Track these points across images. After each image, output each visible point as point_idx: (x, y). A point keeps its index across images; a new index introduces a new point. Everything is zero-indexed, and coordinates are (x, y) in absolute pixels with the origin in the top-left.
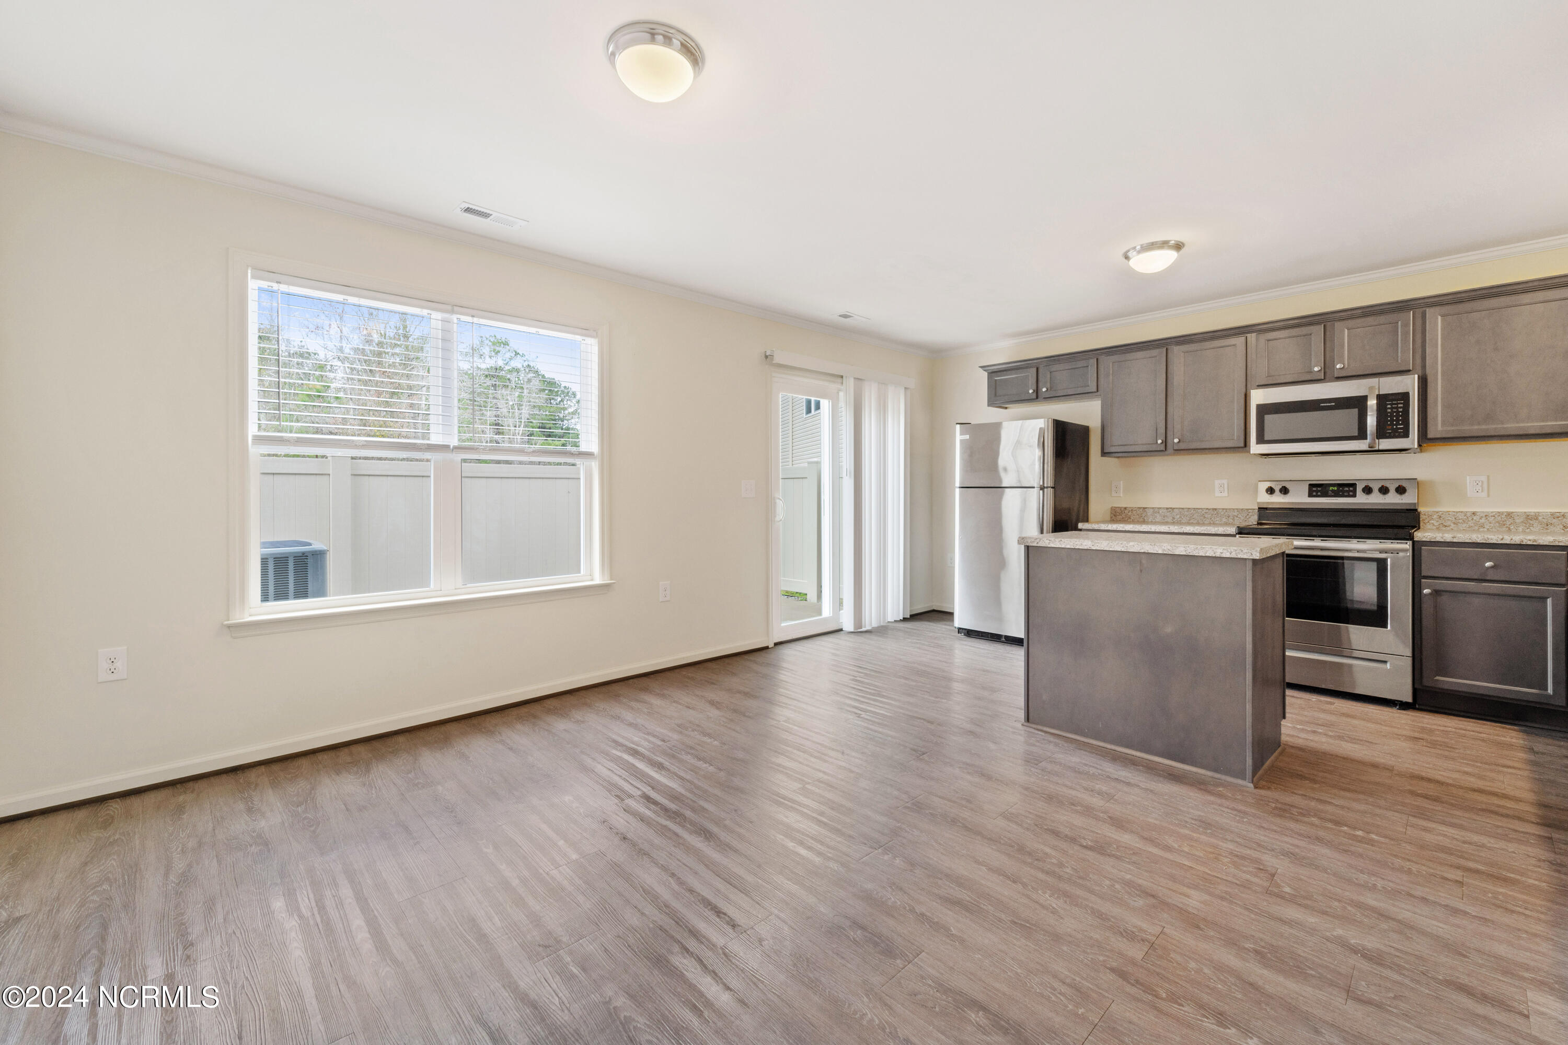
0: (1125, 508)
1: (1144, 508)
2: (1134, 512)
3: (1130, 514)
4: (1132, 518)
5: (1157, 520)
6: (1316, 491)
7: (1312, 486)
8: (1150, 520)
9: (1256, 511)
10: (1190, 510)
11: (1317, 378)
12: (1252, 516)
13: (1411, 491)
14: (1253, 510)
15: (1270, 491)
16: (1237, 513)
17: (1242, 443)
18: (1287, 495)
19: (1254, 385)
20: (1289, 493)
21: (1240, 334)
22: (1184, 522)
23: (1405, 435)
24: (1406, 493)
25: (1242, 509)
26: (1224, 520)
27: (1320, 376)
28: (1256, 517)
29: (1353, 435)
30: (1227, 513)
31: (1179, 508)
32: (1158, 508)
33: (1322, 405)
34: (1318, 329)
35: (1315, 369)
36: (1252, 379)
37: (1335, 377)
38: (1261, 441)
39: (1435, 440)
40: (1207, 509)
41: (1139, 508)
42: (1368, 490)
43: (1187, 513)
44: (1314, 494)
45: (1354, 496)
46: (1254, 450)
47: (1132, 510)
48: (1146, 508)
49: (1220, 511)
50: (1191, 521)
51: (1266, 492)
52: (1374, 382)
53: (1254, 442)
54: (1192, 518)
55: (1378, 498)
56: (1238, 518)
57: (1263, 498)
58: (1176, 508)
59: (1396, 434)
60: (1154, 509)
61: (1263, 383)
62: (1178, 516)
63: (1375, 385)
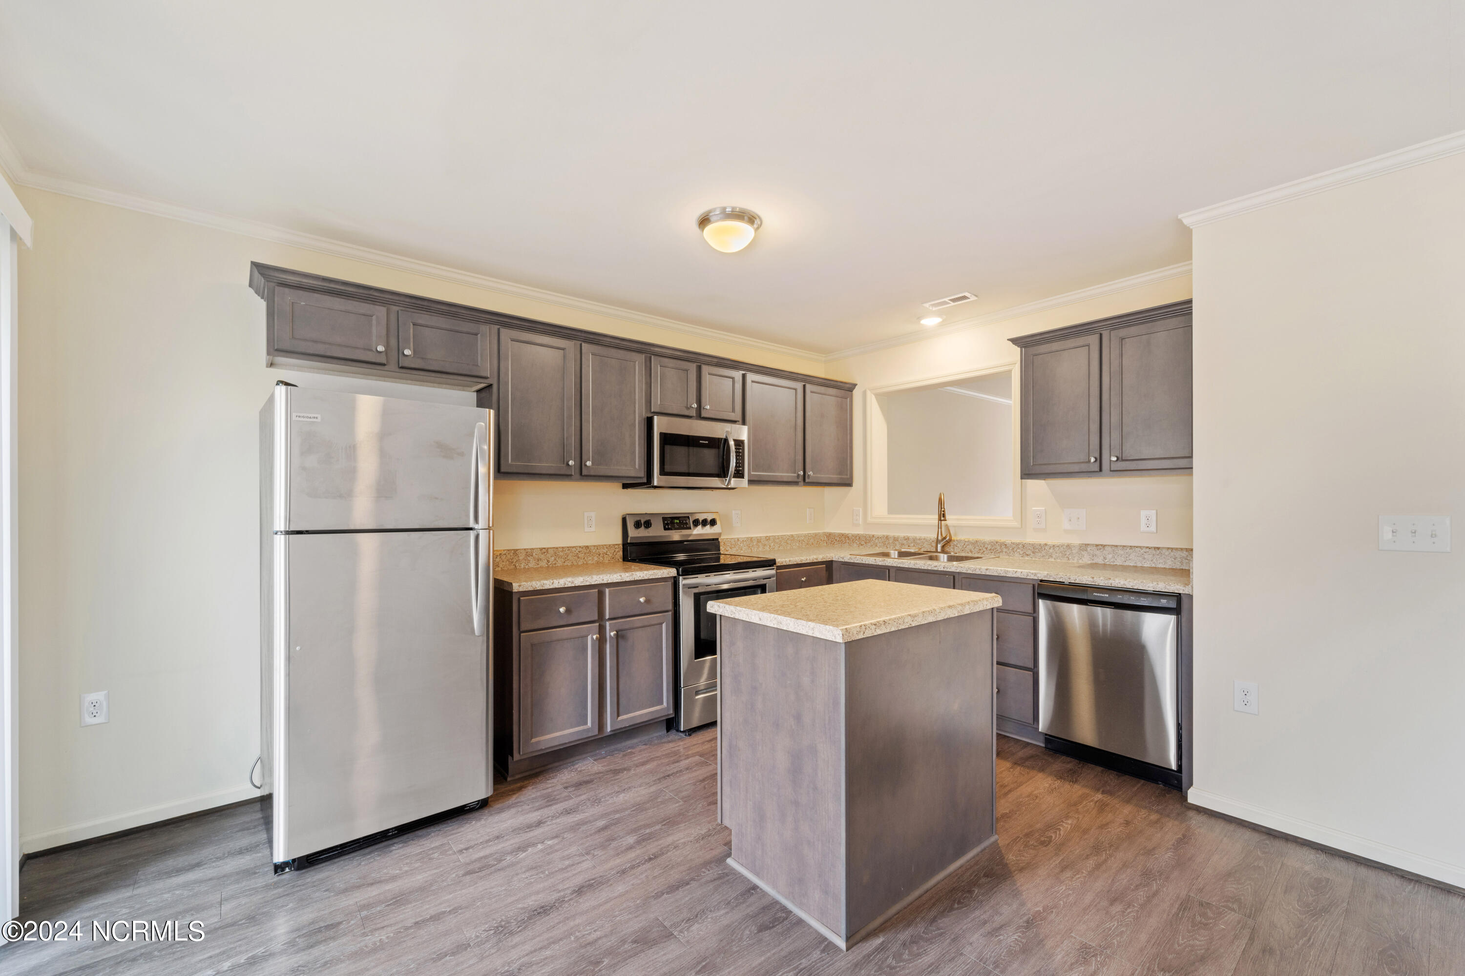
5: (531, 565)
6: (667, 524)
7: (664, 519)
8: (523, 566)
9: (621, 546)
10: (564, 549)
11: (691, 414)
12: (618, 552)
13: (718, 522)
14: (619, 545)
15: (638, 525)
16: (607, 550)
17: (642, 473)
18: (649, 529)
19: (651, 410)
20: (651, 526)
21: (640, 351)
22: (559, 565)
23: (742, 476)
24: (716, 524)
25: (610, 545)
26: (596, 559)
27: (693, 413)
28: (621, 553)
29: (716, 473)
30: (598, 550)
31: (554, 548)
32: (531, 549)
33: (701, 442)
34: (693, 367)
35: (693, 406)
36: (649, 404)
37: (702, 416)
38: (663, 472)
39: (751, 482)
40: (580, 547)
41: (508, 550)
42: (696, 523)
43: (561, 554)
44: (667, 527)
45: (690, 528)
46: (658, 481)
47: (500, 554)
48: (517, 550)
49: (592, 548)
50: (566, 564)
51: (634, 525)
52: (728, 427)
53: (657, 473)
54: (567, 559)
55: (702, 529)
56: (607, 556)
57: (633, 533)
58: (551, 548)
59: (739, 474)
60: (527, 551)
61: (657, 410)
62: (553, 558)
63: (729, 430)
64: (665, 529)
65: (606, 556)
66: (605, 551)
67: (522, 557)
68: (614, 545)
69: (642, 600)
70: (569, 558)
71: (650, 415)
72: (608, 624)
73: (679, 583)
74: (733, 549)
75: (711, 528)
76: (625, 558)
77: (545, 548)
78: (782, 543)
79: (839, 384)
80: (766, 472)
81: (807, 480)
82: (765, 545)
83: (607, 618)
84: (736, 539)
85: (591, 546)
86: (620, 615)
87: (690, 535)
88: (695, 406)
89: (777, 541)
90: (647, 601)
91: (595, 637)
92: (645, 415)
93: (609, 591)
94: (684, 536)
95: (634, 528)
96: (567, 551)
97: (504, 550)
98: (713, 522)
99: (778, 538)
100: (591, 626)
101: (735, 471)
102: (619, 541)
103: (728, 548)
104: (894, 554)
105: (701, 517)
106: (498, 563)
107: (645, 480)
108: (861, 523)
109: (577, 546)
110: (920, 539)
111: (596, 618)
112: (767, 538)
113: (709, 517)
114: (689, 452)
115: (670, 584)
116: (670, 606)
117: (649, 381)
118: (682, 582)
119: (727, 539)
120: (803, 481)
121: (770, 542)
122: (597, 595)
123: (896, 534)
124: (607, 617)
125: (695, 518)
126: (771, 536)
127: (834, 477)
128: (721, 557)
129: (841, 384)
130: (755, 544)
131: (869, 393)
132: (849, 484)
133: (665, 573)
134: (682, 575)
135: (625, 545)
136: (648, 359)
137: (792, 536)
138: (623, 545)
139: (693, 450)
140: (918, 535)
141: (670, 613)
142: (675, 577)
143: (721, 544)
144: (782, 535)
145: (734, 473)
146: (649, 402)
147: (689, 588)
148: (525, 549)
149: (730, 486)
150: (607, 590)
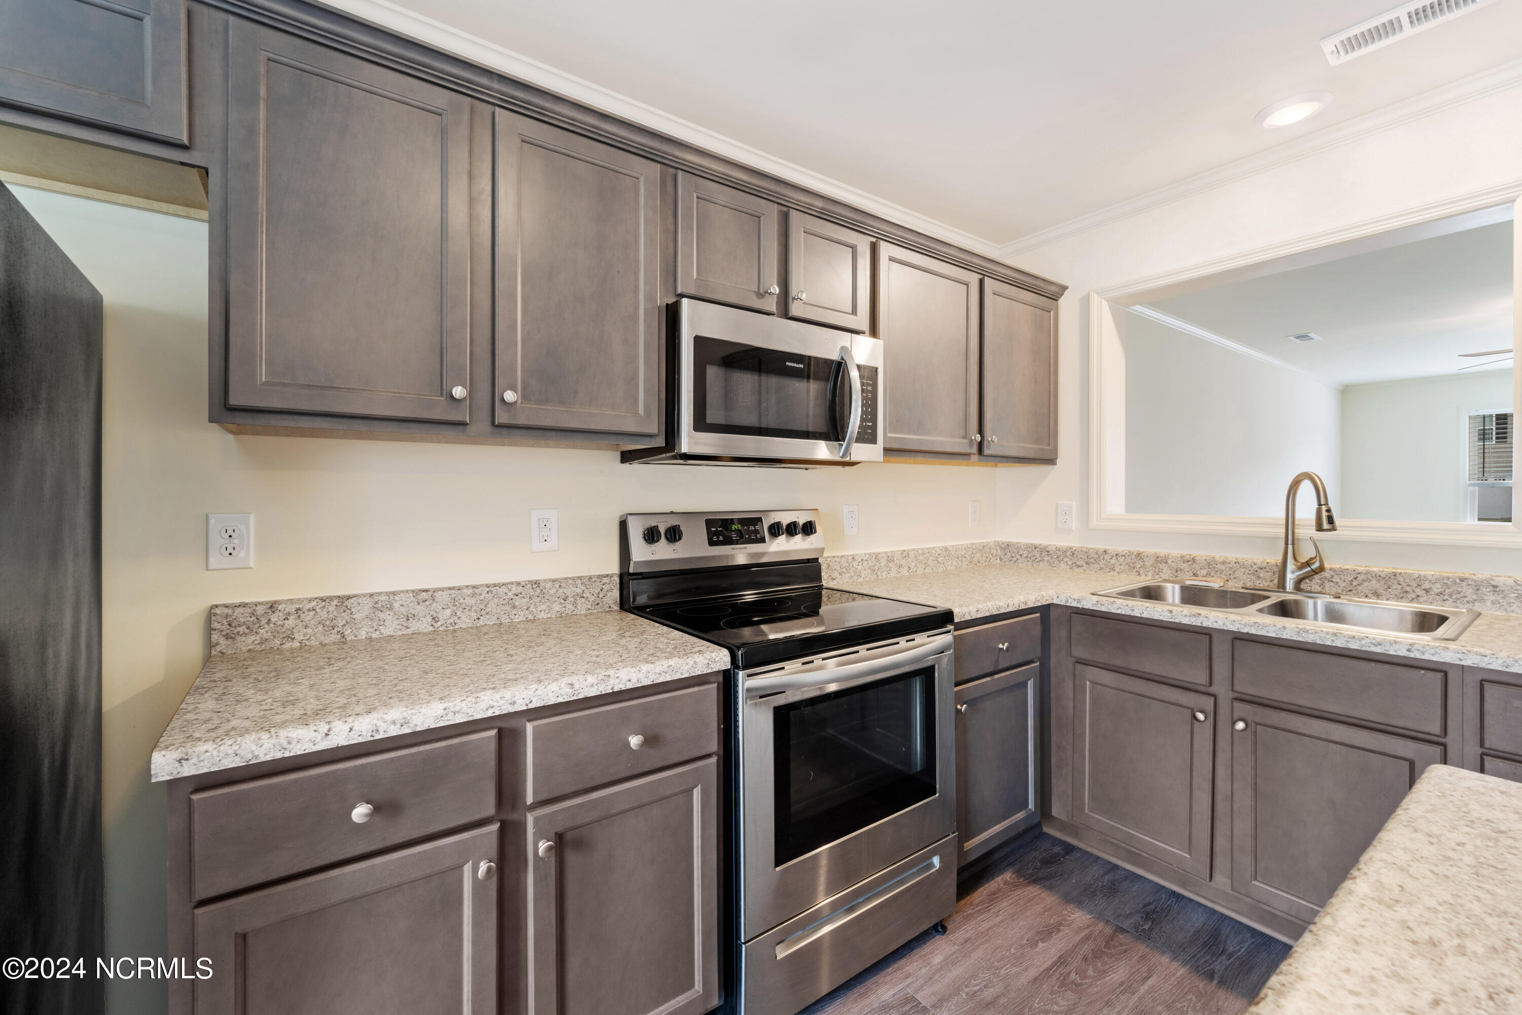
0: (272, 606)
1: (343, 599)
2: (307, 617)
3: (290, 623)
4: (299, 637)
5: (387, 631)
6: (717, 533)
7: (710, 523)
8: (364, 633)
9: (617, 579)
10: (478, 591)
11: (766, 308)
12: (611, 590)
13: (818, 528)
14: (611, 576)
15: (651, 536)
16: (583, 588)
17: (654, 425)
18: (677, 543)
19: (675, 288)
20: (680, 539)
21: (649, 156)
22: (464, 626)
23: (873, 440)
24: (815, 532)
25: (590, 578)
26: (556, 607)
27: (771, 304)
28: (616, 594)
29: (820, 431)
30: (561, 591)
31: (450, 589)
32: (388, 594)
33: (788, 364)
34: (771, 213)
35: (772, 290)
36: (671, 279)
37: (790, 315)
38: (701, 424)
39: (887, 451)
40: (519, 584)
41: (323, 600)
42: (776, 530)
43: (470, 601)
44: (715, 539)
45: (762, 540)
46: (689, 443)
47: (298, 610)
48: (349, 598)
49: (548, 585)
50: (481, 622)
51: (644, 537)
52: (844, 339)
53: (689, 425)
54: (483, 612)
55: (787, 541)
56: (583, 600)
57: (641, 552)
58: (442, 590)
59: (867, 435)
60: (376, 598)
61: (691, 291)
62: (448, 612)
63: (848, 345)
64: (712, 543)
65: (580, 601)
66: (579, 591)
67: (361, 611)
68: (600, 577)
69: (635, 741)
70: (488, 610)
71: (671, 300)
72: (530, 819)
73: (736, 686)
74: (844, 575)
75: (804, 540)
76: (626, 605)
77: (426, 591)
78: (930, 561)
79: (1039, 283)
80: (914, 434)
81: (987, 451)
82: (900, 566)
83: (528, 803)
84: (850, 558)
85: (545, 581)
86: (569, 790)
87: (762, 554)
88: (776, 289)
89: (922, 558)
90: (651, 741)
91: (483, 867)
92: (664, 299)
93: (535, 729)
94: (752, 555)
95: (643, 542)
96: (484, 594)
97: (310, 600)
98: (809, 529)
99: (923, 554)
100: (474, 838)
101: (859, 428)
102: (613, 567)
103: (835, 575)
104: (1173, 592)
105: (785, 519)
106: (291, 630)
107: (660, 442)
108: (1073, 528)
109: (512, 583)
110: (1224, 563)
111: (490, 809)
112: (905, 554)
113: (802, 519)
114: (760, 385)
115: (712, 689)
116: (713, 744)
117: (671, 227)
118: (745, 682)
119: (834, 557)
120: (977, 453)
121: (910, 560)
122: (493, 746)
123: (1162, 551)
124: (530, 800)
125: (772, 521)
126: (910, 550)
127: (1028, 448)
128: (823, 592)
129: (1042, 284)
130: (882, 565)
131: (1095, 299)
132: (1051, 461)
133: (699, 666)
134: (745, 667)
135: (626, 578)
136: (669, 179)
137: (946, 549)
138: (621, 577)
139: (773, 381)
140: (1218, 554)
141: (714, 760)
142: (726, 673)
143: (824, 567)
144: (930, 548)
145: (858, 432)
146: (671, 272)
147: (761, 697)
148: (371, 595)
149: (847, 459)
150: (529, 727)
